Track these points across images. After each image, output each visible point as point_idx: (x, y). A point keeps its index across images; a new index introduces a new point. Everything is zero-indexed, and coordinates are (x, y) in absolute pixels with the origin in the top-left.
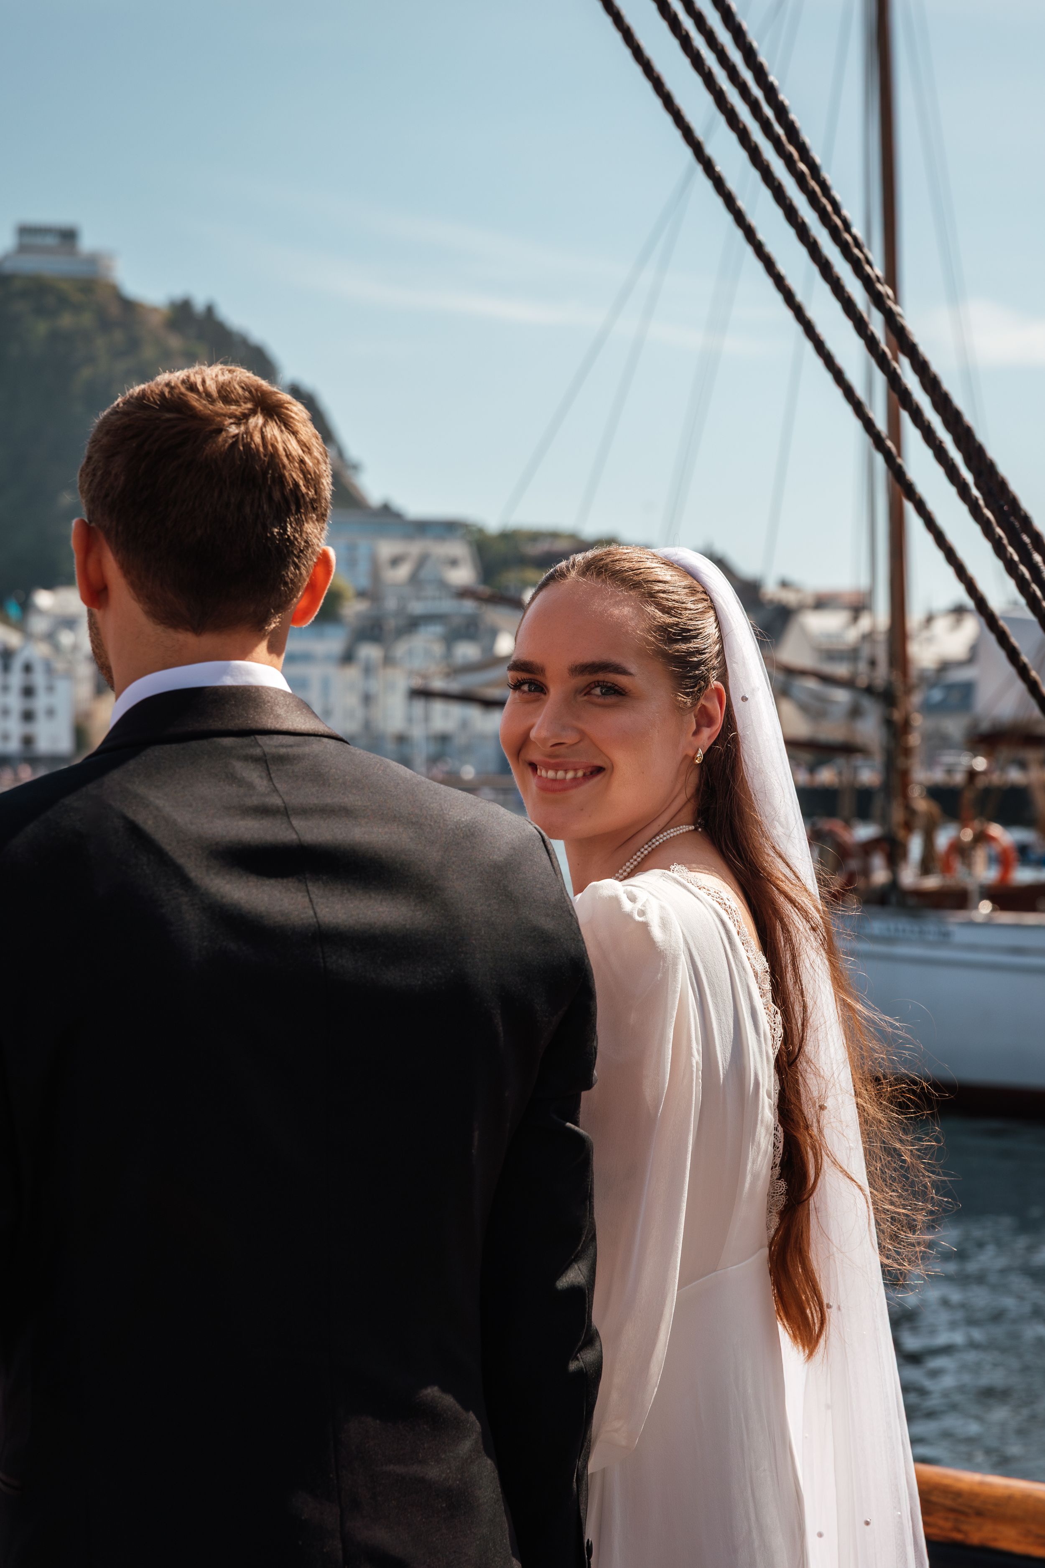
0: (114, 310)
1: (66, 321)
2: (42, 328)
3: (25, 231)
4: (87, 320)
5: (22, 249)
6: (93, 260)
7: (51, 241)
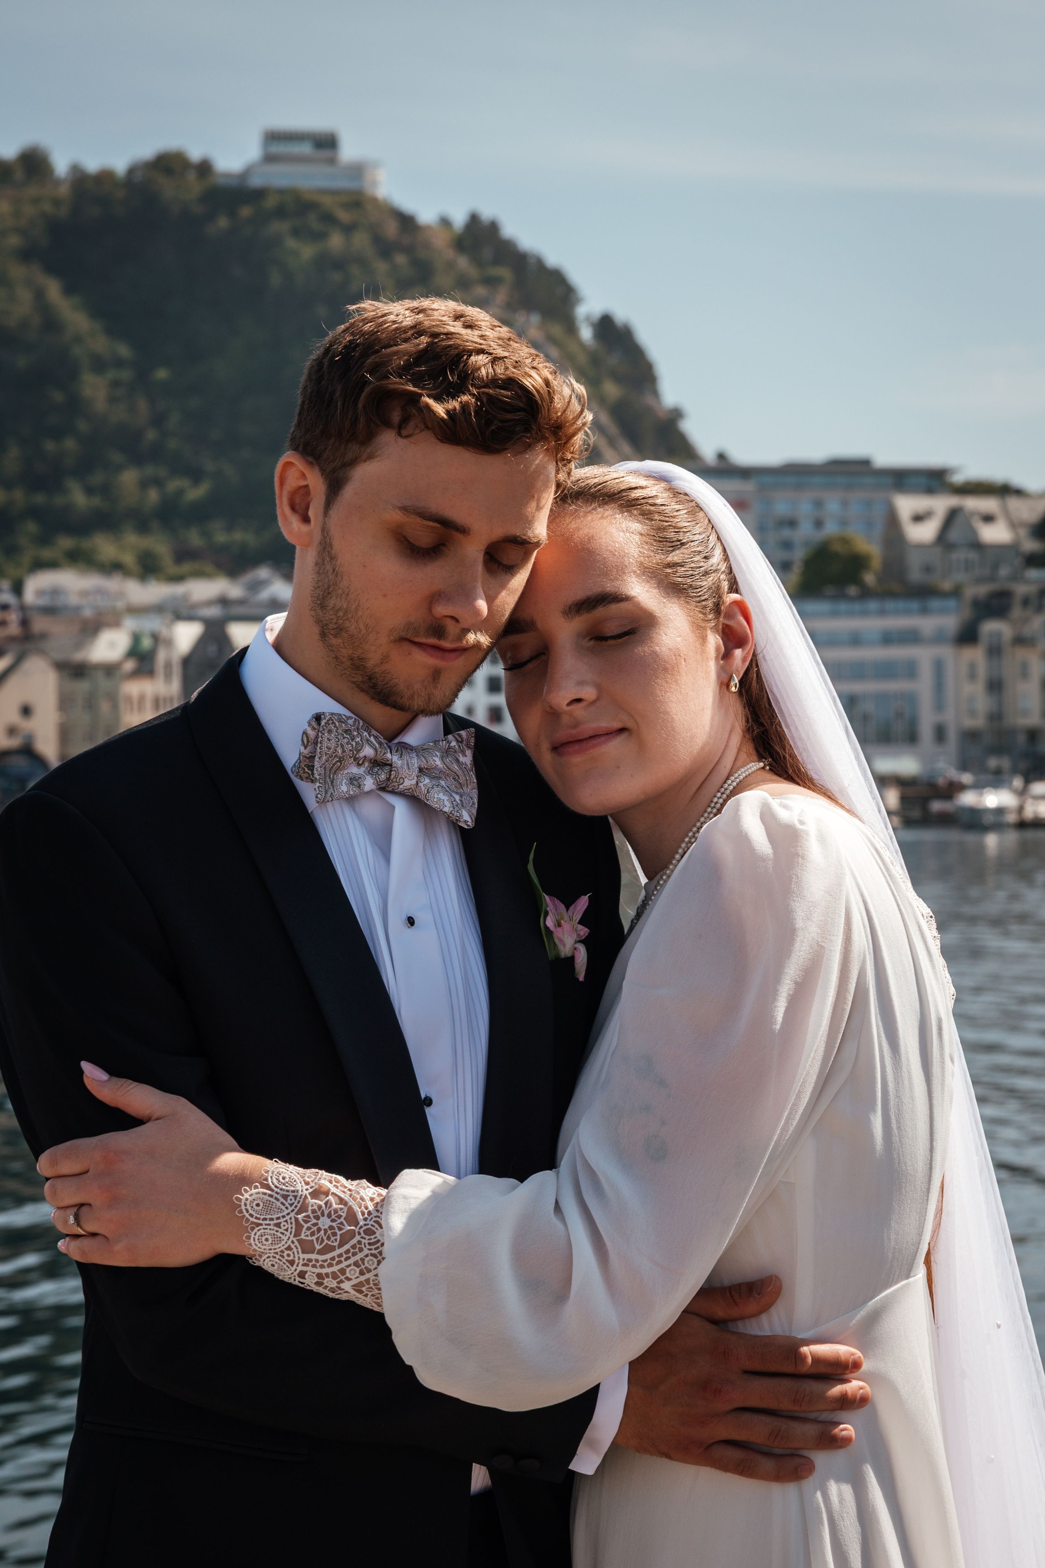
0: (391, 229)
1: (336, 241)
2: (307, 252)
3: (273, 137)
4: (361, 241)
5: (269, 158)
6: (358, 170)
7: (306, 149)
